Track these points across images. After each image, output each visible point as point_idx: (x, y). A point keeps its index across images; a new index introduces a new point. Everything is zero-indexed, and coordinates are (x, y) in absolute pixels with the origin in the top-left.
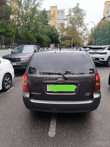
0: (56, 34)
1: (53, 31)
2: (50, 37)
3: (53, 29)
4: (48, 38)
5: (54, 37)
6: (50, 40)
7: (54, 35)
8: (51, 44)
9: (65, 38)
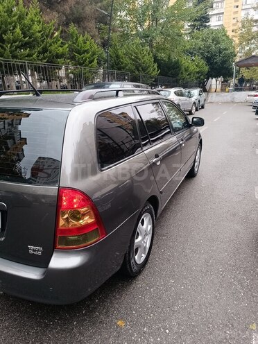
0: (226, 49)
1: (218, 43)
2: (209, 60)
3: (219, 36)
4: (203, 62)
5: (218, 59)
6: (206, 68)
7: (220, 52)
8: (210, 79)
9: (250, 62)
